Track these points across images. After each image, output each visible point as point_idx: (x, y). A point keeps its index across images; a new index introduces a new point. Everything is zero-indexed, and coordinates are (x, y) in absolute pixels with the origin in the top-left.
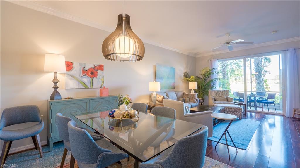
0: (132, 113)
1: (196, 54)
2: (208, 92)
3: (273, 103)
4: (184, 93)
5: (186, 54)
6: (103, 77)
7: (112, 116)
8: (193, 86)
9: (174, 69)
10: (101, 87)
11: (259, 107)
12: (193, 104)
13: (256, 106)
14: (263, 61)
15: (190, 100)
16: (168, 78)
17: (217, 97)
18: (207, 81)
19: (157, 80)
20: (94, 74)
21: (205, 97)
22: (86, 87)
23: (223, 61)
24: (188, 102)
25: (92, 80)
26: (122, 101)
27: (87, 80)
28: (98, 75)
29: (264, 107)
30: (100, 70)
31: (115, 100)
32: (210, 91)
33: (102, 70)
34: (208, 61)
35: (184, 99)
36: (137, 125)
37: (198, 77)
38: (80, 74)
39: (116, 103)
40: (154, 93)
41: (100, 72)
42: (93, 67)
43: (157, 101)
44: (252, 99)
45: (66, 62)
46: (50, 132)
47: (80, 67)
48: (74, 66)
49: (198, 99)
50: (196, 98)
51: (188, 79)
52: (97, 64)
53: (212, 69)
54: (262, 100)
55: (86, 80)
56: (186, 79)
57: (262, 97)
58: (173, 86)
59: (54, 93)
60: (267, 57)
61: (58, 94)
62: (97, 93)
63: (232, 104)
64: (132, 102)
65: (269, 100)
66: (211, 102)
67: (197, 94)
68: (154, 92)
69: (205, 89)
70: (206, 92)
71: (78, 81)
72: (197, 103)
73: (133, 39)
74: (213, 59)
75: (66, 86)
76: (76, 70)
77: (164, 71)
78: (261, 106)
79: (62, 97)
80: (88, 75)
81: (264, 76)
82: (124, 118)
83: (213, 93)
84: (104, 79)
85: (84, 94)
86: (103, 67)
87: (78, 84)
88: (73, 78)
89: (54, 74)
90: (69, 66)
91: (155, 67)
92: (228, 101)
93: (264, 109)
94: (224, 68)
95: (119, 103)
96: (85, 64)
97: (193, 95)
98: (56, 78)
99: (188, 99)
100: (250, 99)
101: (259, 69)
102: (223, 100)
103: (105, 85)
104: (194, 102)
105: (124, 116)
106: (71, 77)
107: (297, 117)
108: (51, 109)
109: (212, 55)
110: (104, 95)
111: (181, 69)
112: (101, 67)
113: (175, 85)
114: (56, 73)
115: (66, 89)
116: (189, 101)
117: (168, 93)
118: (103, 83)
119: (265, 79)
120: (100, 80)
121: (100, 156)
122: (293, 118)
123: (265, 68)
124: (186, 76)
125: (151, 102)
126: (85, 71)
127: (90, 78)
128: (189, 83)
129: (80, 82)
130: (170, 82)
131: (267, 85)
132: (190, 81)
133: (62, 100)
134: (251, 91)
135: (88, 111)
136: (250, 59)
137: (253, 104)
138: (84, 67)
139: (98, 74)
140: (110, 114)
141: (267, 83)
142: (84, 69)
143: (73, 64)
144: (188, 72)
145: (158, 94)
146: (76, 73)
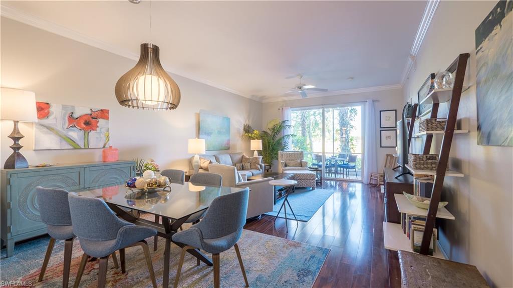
0: (162, 181)
1: (262, 98)
2: (277, 154)
3: (354, 167)
4: (243, 156)
5: (248, 96)
6: (108, 131)
7: (132, 185)
8: (257, 145)
9: (228, 119)
10: (104, 147)
11: (340, 174)
12: (255, 172)
13: (336, 173)
14: (349, 112)
15: (251, 166)
16: (219, 132)
17: (289, 162)
18: (277, 139)
19: (200, 136)
20: (90, 124)
21: (274, 161)
22: (76, 147)
23: (302, 110)
24: (248, 169)
25: (86, 134)
26: (143, 168)
27: (78, 135)
28: (98, 127)
29: (345, 173)
30: (102, 118)
31: (130, 167)
32: (280, 152)
33: (107, 118)
34: (279, 109)
35: (243, 166)
36: (168, 198)
37: (265, 132)
38: (64, 124)
39: (132, 171)
40: (196, 156)
41: (101, 122)
42: (89, 112)
43: (201, 168)
44: (332, 163)
45: (38, 103)
46: (9, 224)
47: (64, 111)
48: (51, 109)
49: (263, 165)
50: (260, 164)
51: (250, 135)
52: (98, 107)
53: (284, 122)
54: (344, 164)
55: (76, 134)
56: (247, 134)
57: (343, 160)
58: (226, 146)
59: (12, 157)
60: (354, 107)
61: (21, 158)
62: (97, 157)
63: (306, 170)
64: (159, 171)
65: (349, 163)
66: (281, 169)
67: (261, 157)
68: (195, 154)
69: (273, 149)
70: (275, 154)
71: (60, 136)
72: (261, 170)
73: (163, 79)
74: (286, 106)
75: (35, 145)
76: (56, 118)
77: (212, 122)
78: (342, 172)
79: (29, 164)
80: (78, 126)
81: (350, 133)
82: (150, 187)
83: (284, 155)
84: (109, 134)
85: (71, 159)
86: (108, 113)
87: (60, 142)
88: (51, 131)
89: (12, 124)
90: (43, 109)
91: (198, 116)
92: (302, 166)
93: (345, 176)
94: (304, 120)
95: (137, 172)
96: (73, 107)
97: (256, 158)
98: (16, 130)
99: (248, 165)
100: (330, 163)
101: (344, 123)
102: (296, 165)
103: (111, 143)
104: (257, 169)
105: (151, 185)
106: (45, 129)
107: (374, 183)
108: (10, 184)
109: (284, 101)
110: (111, 159)
111: (239, 121)
112: (104, 114)
113: (230, 143)
114: (18, 122)
115: (34, 150)
116: (249, 167)
117: (218, 156)
118: (109, 140)
119: (350, 137)
120: (102, 136)
121: (121, 230)
122: (370, 184)
123: (350, 122)
124: (248, 130)
125: (191, 171)
126: (73, 120)
127: (82, 132)
128: (252, 141)
129: (64, 139)
130: (223, 139)
131: (353, 145)
132: (253, 139)
133: (29, 168)
134: (334, 153)
135: (82, 186)
136: (331, 109)
137: (333, 169)
138: (72, 113)
139: (98, 125)
140: (128, 184)
141: (352, 141)
142: (71, 116)
143: (49, 107)
144: (250, 124)
145: (202, 157)
146: (55, 123)
